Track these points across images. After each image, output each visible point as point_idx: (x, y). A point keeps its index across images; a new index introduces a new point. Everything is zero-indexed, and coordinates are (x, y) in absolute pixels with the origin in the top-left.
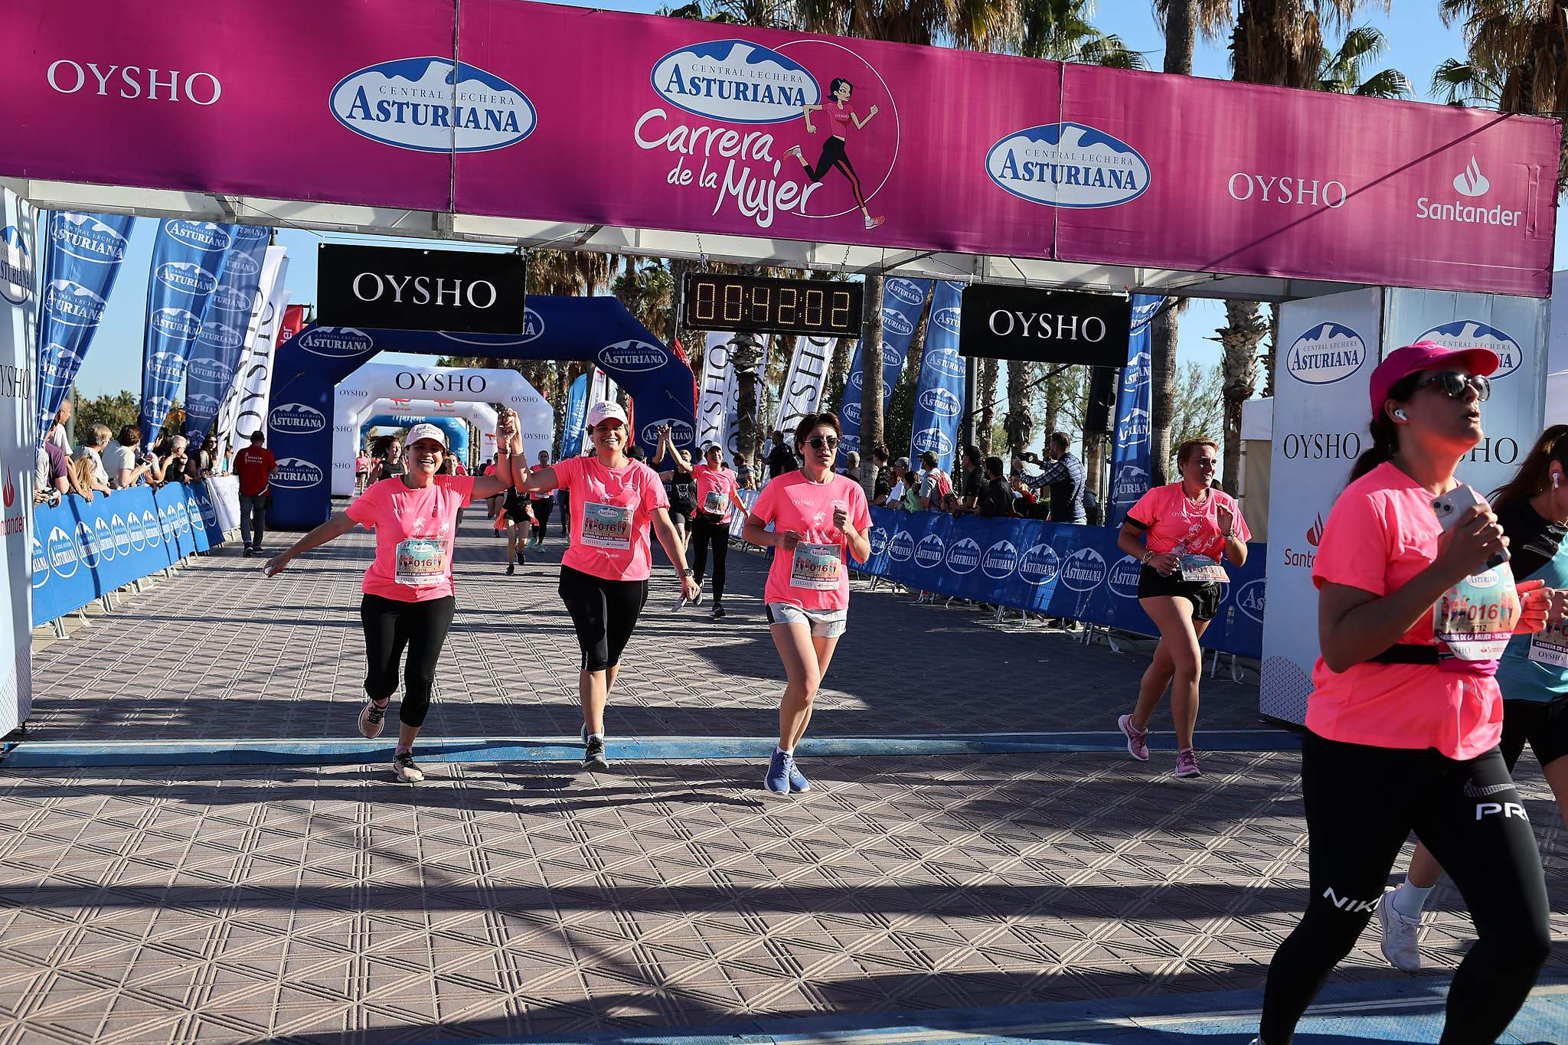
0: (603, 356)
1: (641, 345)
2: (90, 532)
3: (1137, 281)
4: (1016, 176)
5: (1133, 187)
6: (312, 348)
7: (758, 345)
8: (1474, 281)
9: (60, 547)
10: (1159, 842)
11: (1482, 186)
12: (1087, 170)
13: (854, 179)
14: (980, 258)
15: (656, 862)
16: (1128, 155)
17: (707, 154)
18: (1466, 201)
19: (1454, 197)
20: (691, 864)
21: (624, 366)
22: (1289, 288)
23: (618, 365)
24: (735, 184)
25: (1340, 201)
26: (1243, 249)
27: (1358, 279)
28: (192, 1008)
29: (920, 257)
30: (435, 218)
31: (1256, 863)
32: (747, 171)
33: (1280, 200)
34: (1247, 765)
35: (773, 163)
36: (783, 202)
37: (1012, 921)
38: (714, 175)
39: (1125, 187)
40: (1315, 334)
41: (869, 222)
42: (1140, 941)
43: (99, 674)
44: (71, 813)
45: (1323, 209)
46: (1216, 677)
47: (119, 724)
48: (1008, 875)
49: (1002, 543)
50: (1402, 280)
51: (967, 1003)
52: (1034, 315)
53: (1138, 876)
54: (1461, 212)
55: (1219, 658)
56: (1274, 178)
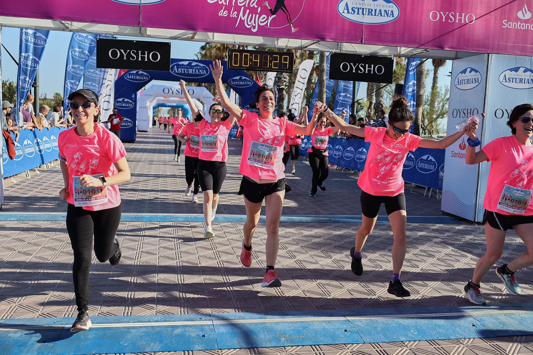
0: (230, 82)
1: (243, 78)
2: (40, 141)
3: (399, 52)
4: (348, 12)
5: (393, 16)
6: (128, 79)
7: (285, 78)
8: (524, 52)
9: (28, 146)
10: (385, 255)
11: (528, 16)
12: (376, 10)
13: (288, 15)
14: (340, 44)
15: (200, 258)
16: (391, 4)
17: (233, 5)
18: (521, 21)
19: (517, 19)
20: (212, 258)
21: (238, 85)
22: (456, 55)
23: (236, 85)
24: (244, 15)
25: (473, 21)
26: (433, 40)
27: (479, 51)
28: (17, 303)
29: (315, 43)
30: (140, 29)
31: (417, 263)
32: (248, 11)
33: (449, 21)
34: (430, 228)
35: (258, 8)
36: (261, 22)
37: (319, 281)
38: (236, 12)
39: (390, 16)
40: (464, 71)
41: (293, 30)
42: (363, 290)
43: (37, 190)
44: (5, 236)
45: (465, 25)
46: (431, 197)
47: (34, 206)
48: (325, 265)
49: (362, 148)
50: (496, 51)
51: (290, 310)
52: (357, 64)
53: (373, 267)
54: (520, 25)
55: (432, 191)
56: (447, 13)
